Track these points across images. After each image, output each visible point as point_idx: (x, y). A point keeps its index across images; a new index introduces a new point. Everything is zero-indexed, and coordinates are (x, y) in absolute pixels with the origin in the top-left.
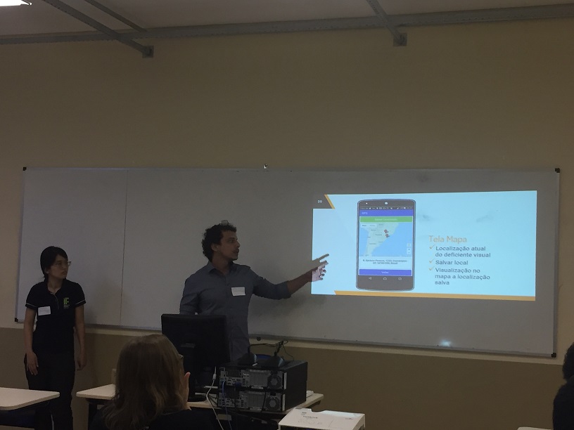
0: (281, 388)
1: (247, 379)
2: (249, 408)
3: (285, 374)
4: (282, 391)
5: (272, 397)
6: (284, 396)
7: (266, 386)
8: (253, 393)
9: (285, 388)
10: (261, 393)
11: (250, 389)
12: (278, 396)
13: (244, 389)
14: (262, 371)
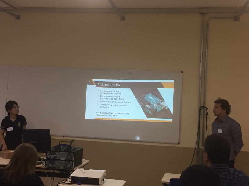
0: (72, 159)
1: (58, 156)
2: (59, 168)
3: (74, 154)
4: (72, 161)
5: (68, 163)
6: (73, 162)
7: (66, 158)
8: (60, 161)
9: (74, 159)
10: (64, 162)
11: (59, 160)
12: (71, 162)
13: (57, 160)
14: (65, 153)
